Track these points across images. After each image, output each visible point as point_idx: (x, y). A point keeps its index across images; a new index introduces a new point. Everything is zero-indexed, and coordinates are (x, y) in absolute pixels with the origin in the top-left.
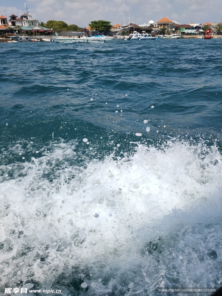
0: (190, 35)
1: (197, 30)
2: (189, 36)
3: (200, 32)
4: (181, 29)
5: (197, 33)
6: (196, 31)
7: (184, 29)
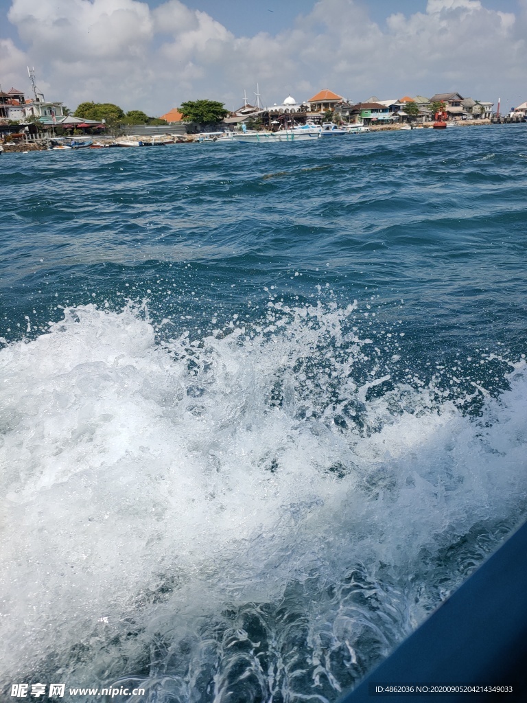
0: (382, 124)
1: (393, 113)
2: (379, 127)
3: (400, 116)
4: (364, 113)
5: (394, 118)
6: (393, 115)
7: (369, 112)
